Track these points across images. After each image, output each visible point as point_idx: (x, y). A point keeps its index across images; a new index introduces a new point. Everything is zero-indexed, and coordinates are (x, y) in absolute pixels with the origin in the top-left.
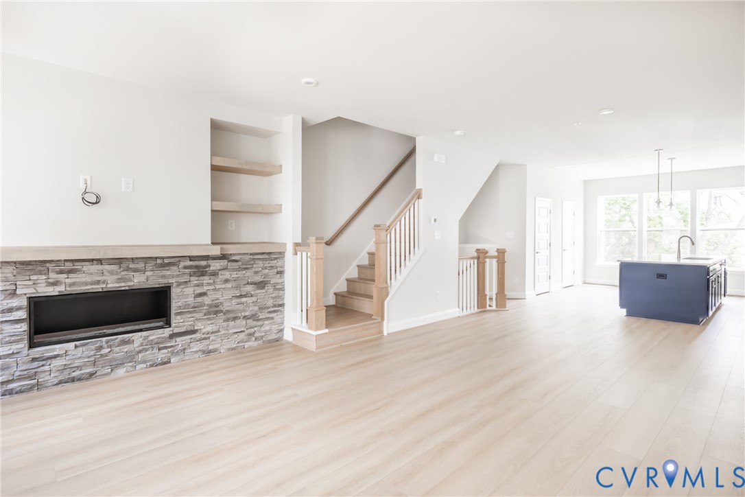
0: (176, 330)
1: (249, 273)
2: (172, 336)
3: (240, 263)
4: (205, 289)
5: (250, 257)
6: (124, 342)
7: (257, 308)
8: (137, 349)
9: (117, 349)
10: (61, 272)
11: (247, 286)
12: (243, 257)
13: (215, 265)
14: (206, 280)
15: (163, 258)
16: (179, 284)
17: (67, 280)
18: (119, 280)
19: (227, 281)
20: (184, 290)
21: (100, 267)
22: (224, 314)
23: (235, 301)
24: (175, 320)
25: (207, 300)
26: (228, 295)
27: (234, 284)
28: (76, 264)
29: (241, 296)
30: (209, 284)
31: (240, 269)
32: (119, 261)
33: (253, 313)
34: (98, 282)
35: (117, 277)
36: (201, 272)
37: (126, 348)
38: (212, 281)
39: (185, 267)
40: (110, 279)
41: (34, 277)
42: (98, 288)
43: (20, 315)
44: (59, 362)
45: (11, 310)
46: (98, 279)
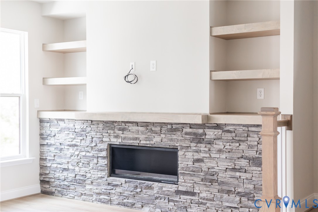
0: (181, 188)
1: (243, 146)
2: (178, 192)
3: (234, 134)
4: (202, 155)
5: (244, 128)
6: (150, 188)
7: (252, 187)
8: (156, 195)
9: (144, 191)
10: (120, 130)
11: (243, 160)
12: (237, 127)
13: (211, 134)
14: (202, 147)
15: (171, 124)
16: (182, 148)
17: (122, 135)
18: (147, 139)
19: (220, 151)
20: (186, 153)
21: (137, 128)
22: (219, 184)
23: (230, 173)
24: (181, 179)
25: (204, 166)
26: (223, 165)
27: (227, 155)
28: (127, 124)
29: (234, 169)
30: (205, 152)
31: (233, 140)
32: (146, 125)
33: (247, 191)
34: (136, 139)
35: (145, 136)
36: (199, 139)
37: (150, 192)
38: (207, 149)
39: (186, 134)
40: (142, 137)
41: (109, 131)
42: (136, 143)
43: (104, 154)
44: (119, 190)
45: (101, 150)
46: (136, 136)
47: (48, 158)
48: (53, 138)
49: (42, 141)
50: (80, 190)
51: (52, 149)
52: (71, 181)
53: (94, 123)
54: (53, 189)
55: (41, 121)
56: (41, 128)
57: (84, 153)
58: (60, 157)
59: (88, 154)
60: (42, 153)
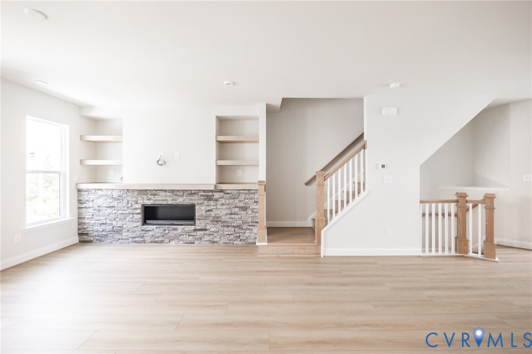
0: (197, 228)
1: (236, 201)
2: (195, 230)
3: (231, 195)
4: (211, 208)
5: (237, 191)
6: (176, 229)
7: (241, 222)
8: (179, 234)
9: (171, 232)
10: (152, 195)
11: (235, 208)
12: (233, 191)
13: (217, 195)
14: (212, 203)
15: (191, 190)
16: (198, 204)
17: (154, 199)
18: (173, 200)
19: (223, 204)
20: (201, 207)
21: (165, 193)
22: (222, 223)
23: (228, 216)
24: (197, 222)
25: (213, 214)
26: (224, 212)
27: (227, 206)
28: (157, 191)
29: (231, 214)
30: (213, 206)
31: (231, 198)
32: (172, 191)
33: (239, 224)
34: (165, 200)
35: (171, 198)
36: (209, 199)
37: (175, 232)
38: (214, 204)
39: (201, 196)
40: (169, 199)
41: (143, 196)
42: (164, 203)
43: (139, 211)
44: (151, 233)
45: (136, 209)
46: (165, 199)
47: (87, 217)
48: (91, 203)
49: (80, 205)
50: (118, 236)
51: (90, 210)
52: (110, 231)
53: (129, 191)
54: (92, 239)
55: (79, 191)
56: (79, 195)
57: (121, 212)
58: (98, 216)
59: (124, 212)
60: (79, 214)
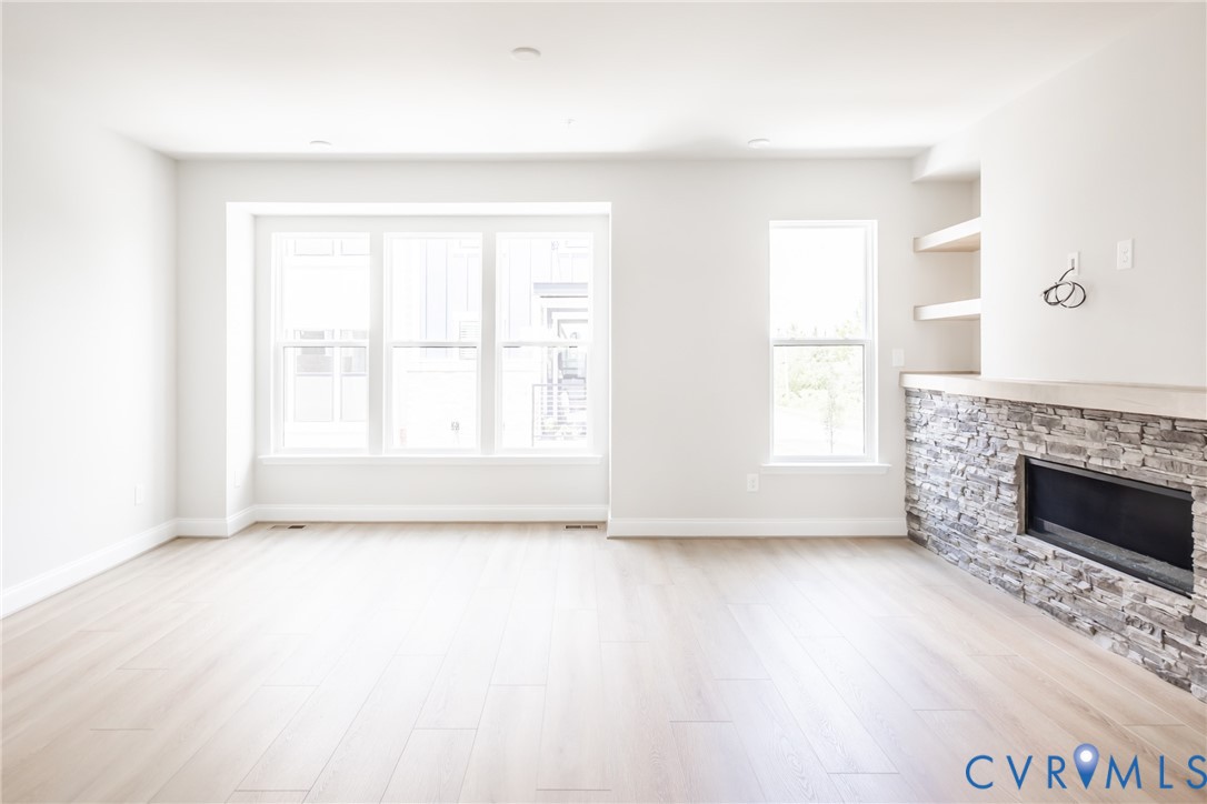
0: (1199, 614)
2: (1191, 624)
6: (1112, 587)
8: (1128, 613)
9: (1098, 591)
10: (1042, 423)
15: (1173, 420)
17: (1046, 438)
18: (1104, 454)
21: (1080, 422)
28: (1059, 411)
32: (1103, 417)
34: (1080, 451)
35: (1100, 446)
37: (1111, 598)
40: (1093, 447)
41: (1019, 425)
42: (1078, 460)
43: (1009, 477)
44: (1041, 571)
45: (1004, 468)
46: (1080, 443)
47: (917, 469)
48: (924, 430)
49: (909, 432)
50: (968, 551)
51: (923, 451)
52: (952, 526)
53: (990, 402)
54: (925, 535)
55: (908, 393)
56: (908, 407)
57: (972, 470)
58: (936, 471)
59: (980, 472)
60: (909, 458)
